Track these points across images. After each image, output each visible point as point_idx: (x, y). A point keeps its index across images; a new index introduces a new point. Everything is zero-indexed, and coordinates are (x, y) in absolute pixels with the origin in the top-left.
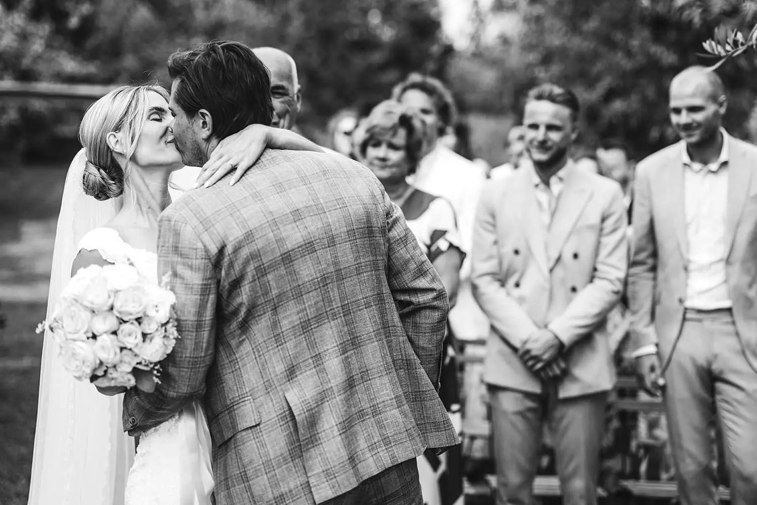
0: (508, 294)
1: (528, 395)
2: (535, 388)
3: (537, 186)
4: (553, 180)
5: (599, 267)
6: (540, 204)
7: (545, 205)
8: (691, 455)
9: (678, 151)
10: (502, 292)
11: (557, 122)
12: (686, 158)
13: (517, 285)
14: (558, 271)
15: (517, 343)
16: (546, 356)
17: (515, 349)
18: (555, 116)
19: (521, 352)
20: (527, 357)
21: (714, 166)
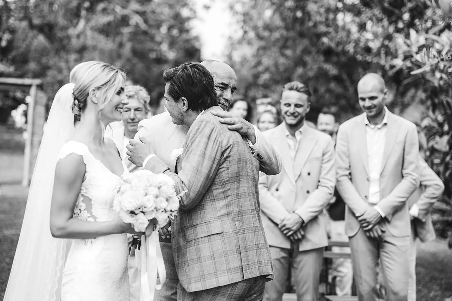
0: (272, 195)
1: (283, 249)
2: (287, 245)
3: (287, 136)
4: (297, 133)
5: (321, 180)
6: (289, 146)
7: (293, 147)
8: (366, 282)
9: (363, 118)
10: (269, 194)
11: (300, 103)
12: (367, 122)
13: (277, 190)
14: (300, 182)
15: (278, 222)
16: (294, 228)
17: (277, 225)
18: (300, 99)
19: (280, 226)
20: (284, 228)
21: (379, 126)
